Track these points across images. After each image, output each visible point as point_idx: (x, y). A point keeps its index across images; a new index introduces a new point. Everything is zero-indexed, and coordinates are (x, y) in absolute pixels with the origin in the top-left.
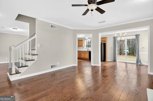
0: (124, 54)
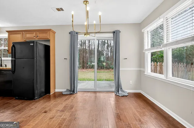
0: (92, 67)
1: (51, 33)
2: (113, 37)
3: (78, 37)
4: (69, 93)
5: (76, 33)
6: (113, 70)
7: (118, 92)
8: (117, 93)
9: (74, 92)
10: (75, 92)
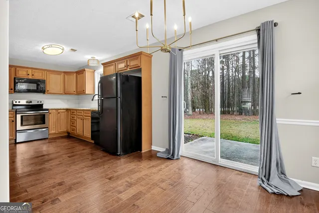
1: (143, 58)
2: (256, 41)
3: (183, 56)
4: (165, 156)
5: (180, 50)
6: (258, 118)
7: (268, 180)
8: (263, 181)
9: (174, 157)
10: (176, 157)
